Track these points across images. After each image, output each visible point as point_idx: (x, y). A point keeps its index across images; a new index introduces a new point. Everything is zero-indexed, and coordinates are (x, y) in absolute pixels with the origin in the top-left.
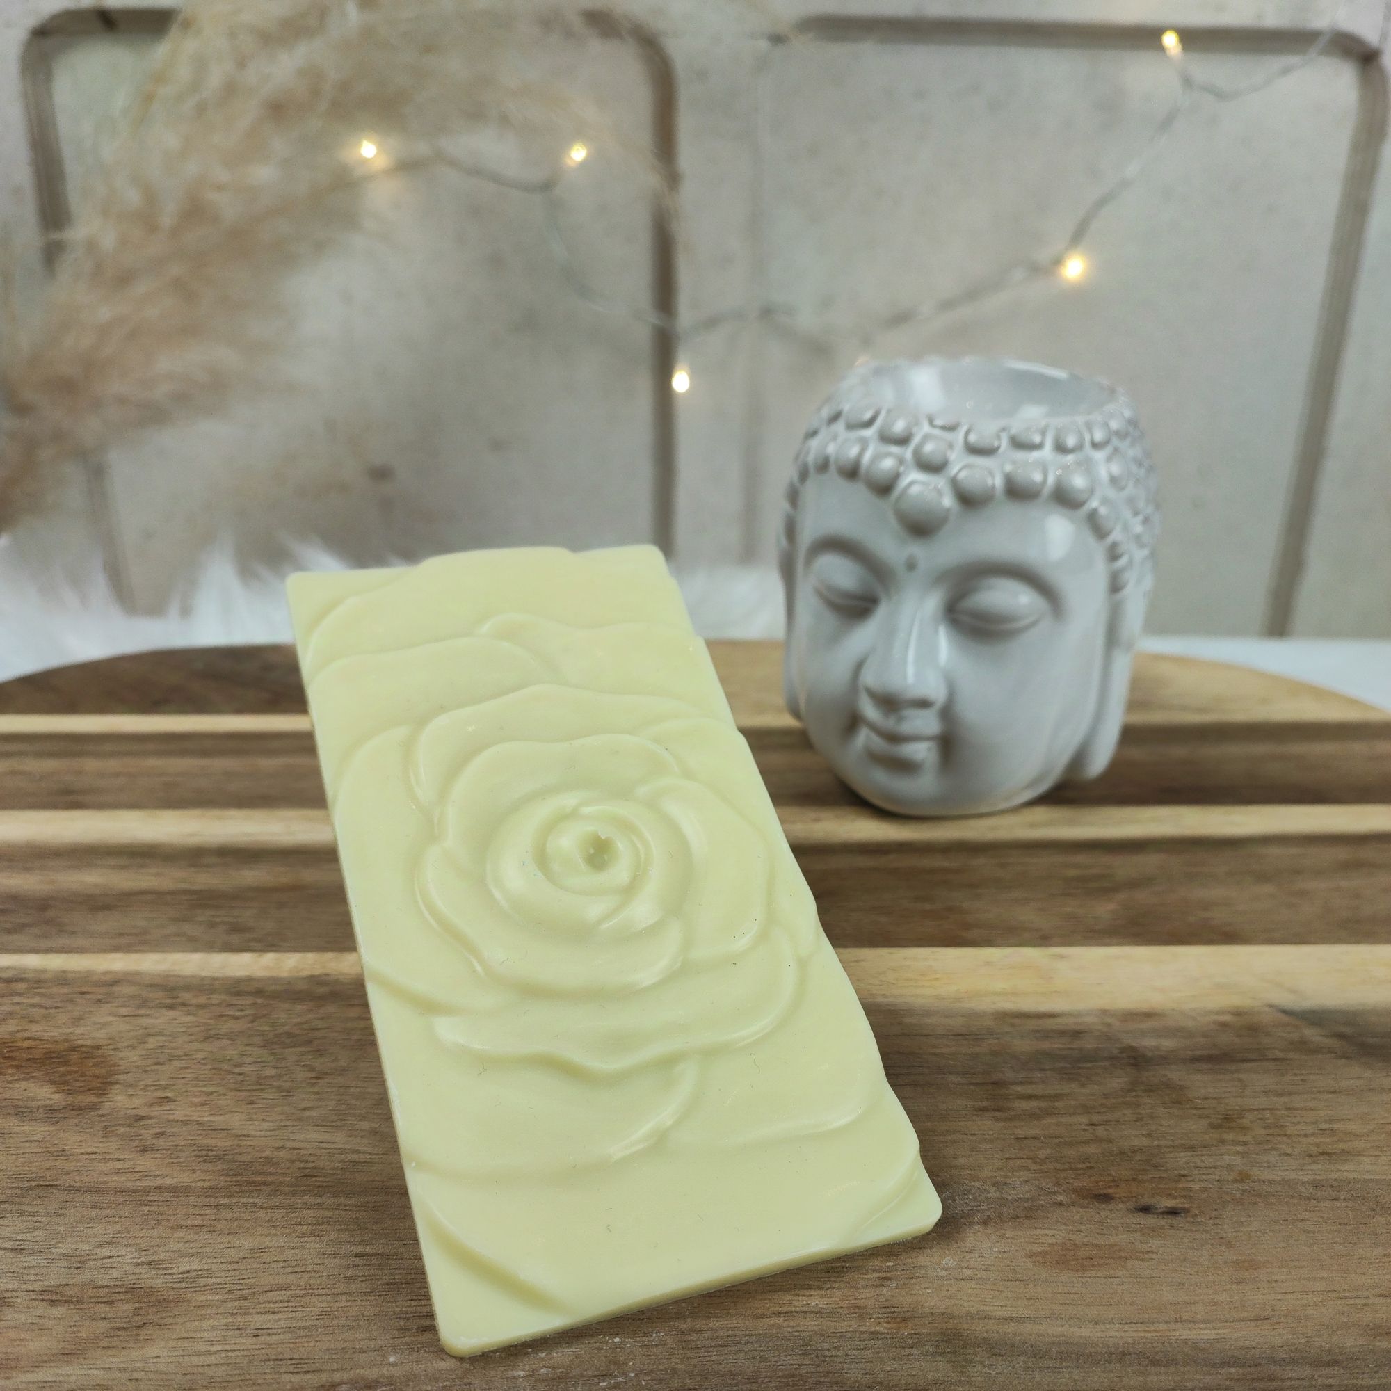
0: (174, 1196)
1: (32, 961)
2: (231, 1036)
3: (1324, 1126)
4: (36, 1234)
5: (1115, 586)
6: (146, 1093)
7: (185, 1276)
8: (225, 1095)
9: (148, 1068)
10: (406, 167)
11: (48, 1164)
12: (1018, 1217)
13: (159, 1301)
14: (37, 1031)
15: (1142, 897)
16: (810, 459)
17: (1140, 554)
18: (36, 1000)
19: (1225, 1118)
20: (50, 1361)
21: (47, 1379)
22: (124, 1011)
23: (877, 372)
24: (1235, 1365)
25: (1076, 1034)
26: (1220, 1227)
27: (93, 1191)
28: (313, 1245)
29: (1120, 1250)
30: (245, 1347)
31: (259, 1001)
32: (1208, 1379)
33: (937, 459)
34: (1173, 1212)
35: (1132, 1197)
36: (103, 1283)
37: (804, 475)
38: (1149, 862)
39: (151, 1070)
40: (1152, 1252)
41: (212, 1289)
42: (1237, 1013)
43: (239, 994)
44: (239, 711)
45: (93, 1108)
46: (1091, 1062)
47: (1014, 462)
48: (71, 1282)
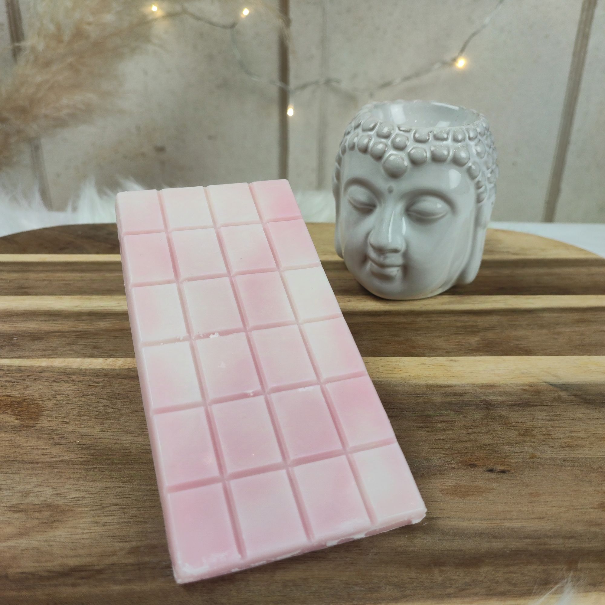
0: (68, 465)
1: (6, 362)
2: (94, 395)
3: (568, 434)
4: (7, 481)
5: (479, 200)
6: (56, 420)
7: (73, 499)
8: (90, 420)
9: (57, 409)
10: (170, 15)
11: (13, 451)
12: (436, 474)
13: (61, 511)
14: (8, 393)
15: (490, 335)
16: (347, 144)
17: (490, 186)
18: (8, 379)
19: (526, 431)
20: (14, 537)
21: (12, 545)
22: (46, 384)
23: (376, 107)
24: (530, 538)
25: (461, 394)
26: (523, 478)
27: (32, 463)
28: (129, 486)
29: (480, 488)
30: (99, 531)
31: (106, 379)
32: (517, 544)
33: (402, 145)
34: (503, 472)
35: (485, 465)
36: (37, 503)
37: (344, 151)
38: (493, 320)
39: (59, 410)
40: (494, 489)
41: (84, 505)
42: (531, 385)
43: (97, 376)
44: (98, 253)
45: (33, 426)
46: (467, 406)
47: (435, 146)
48: (22, 502)
